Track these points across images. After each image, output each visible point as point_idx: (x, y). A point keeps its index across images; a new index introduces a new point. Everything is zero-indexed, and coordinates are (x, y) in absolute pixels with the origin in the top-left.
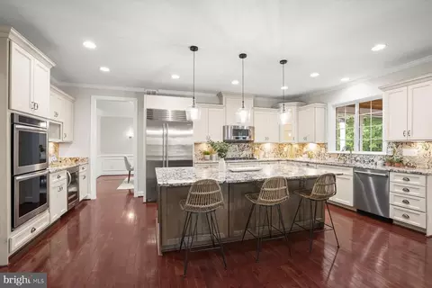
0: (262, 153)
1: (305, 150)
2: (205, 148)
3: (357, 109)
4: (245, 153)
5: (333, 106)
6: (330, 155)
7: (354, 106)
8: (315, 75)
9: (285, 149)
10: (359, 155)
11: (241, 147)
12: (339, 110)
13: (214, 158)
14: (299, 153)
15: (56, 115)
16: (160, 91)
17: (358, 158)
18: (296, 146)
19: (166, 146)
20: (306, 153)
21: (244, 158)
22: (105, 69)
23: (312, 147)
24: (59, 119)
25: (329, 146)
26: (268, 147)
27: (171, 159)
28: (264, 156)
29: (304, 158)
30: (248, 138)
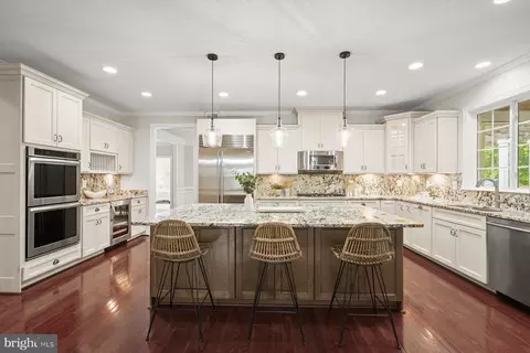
0: (361, 189)
1: (428, 184)
2: (276, 180)
3: (512, 114)
4: (332, 188)
5: (471, 113)
6: (466, 193)
7: (507, 109)
8: (416, 66)
9: (399, 183)
10: (513, 194)
11: (327, 180)
12: (483, 118)
13: (288, 194)
14: (419, 188)
15: (106, 146)
16: (223, 113)
17: (512, 200)
18: (416, 178)
19: (221, 178)
20: (429, 189)
21: (330, 195)
22: (146, 94)
23: (438, 180)
24: (111, 150)
25: (464, 178)
26: (369, 179)
27: (226, 193)
28: (363, 192)
29: (425, 198)
30: (332, 168)
